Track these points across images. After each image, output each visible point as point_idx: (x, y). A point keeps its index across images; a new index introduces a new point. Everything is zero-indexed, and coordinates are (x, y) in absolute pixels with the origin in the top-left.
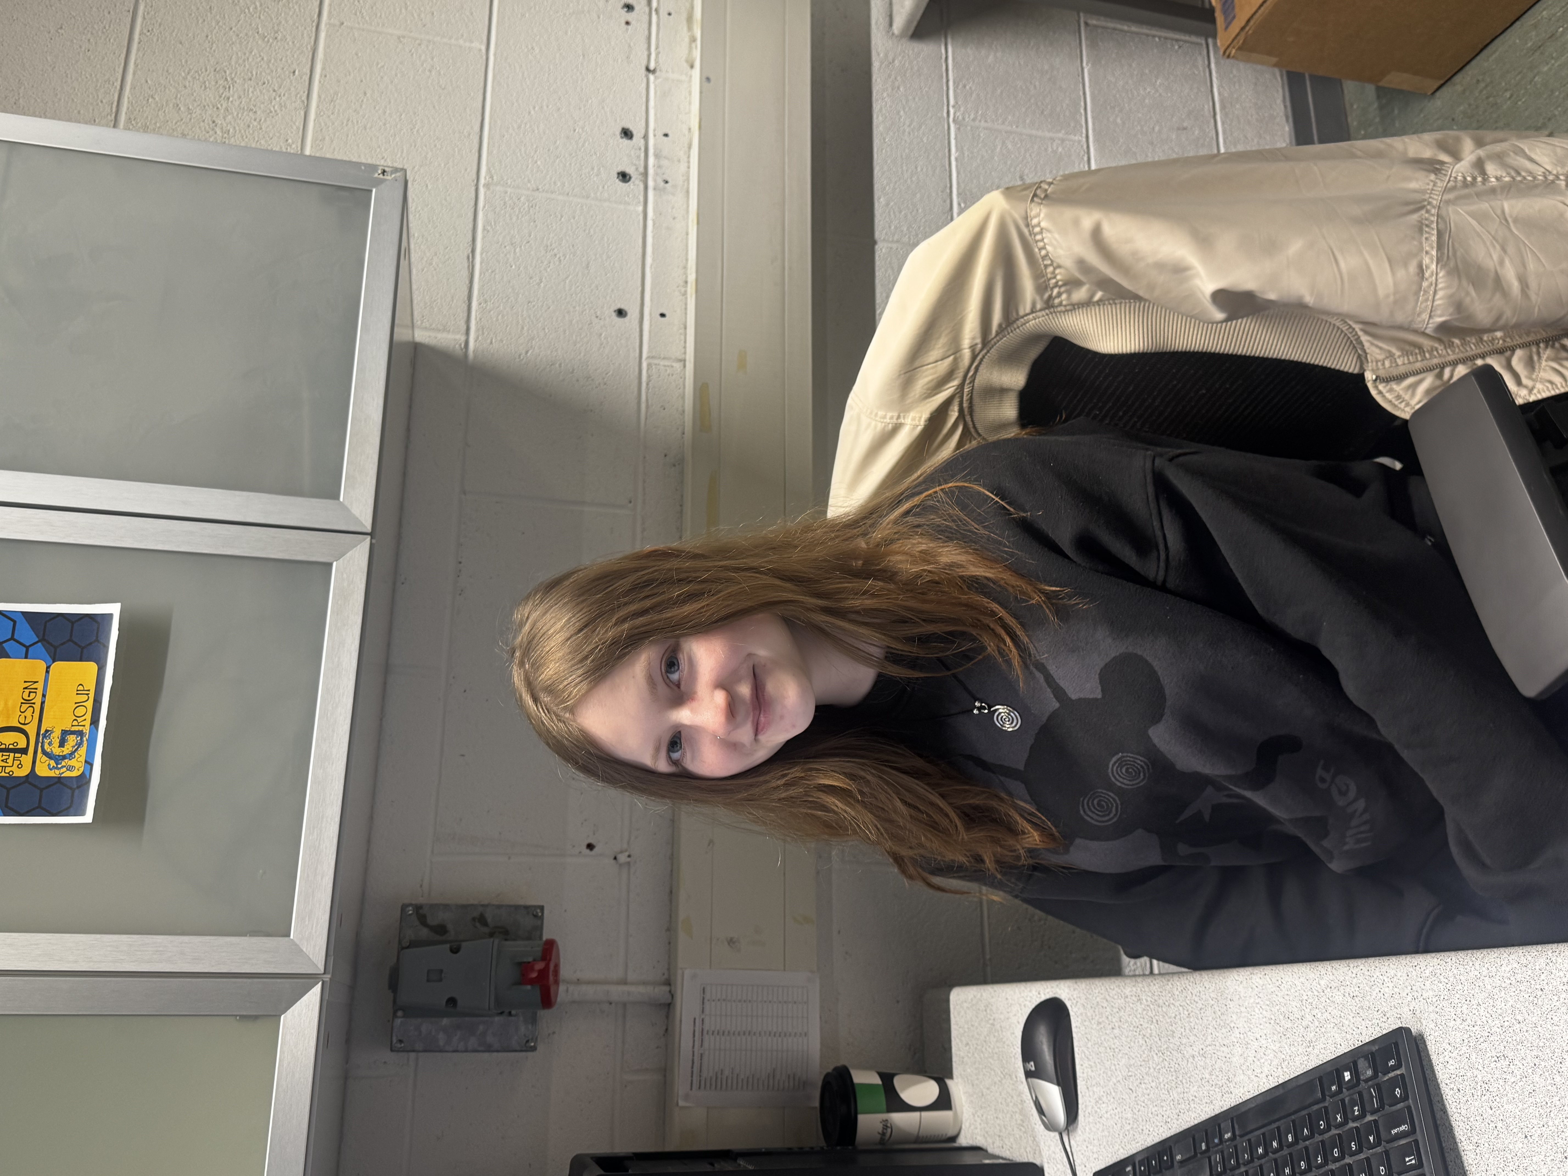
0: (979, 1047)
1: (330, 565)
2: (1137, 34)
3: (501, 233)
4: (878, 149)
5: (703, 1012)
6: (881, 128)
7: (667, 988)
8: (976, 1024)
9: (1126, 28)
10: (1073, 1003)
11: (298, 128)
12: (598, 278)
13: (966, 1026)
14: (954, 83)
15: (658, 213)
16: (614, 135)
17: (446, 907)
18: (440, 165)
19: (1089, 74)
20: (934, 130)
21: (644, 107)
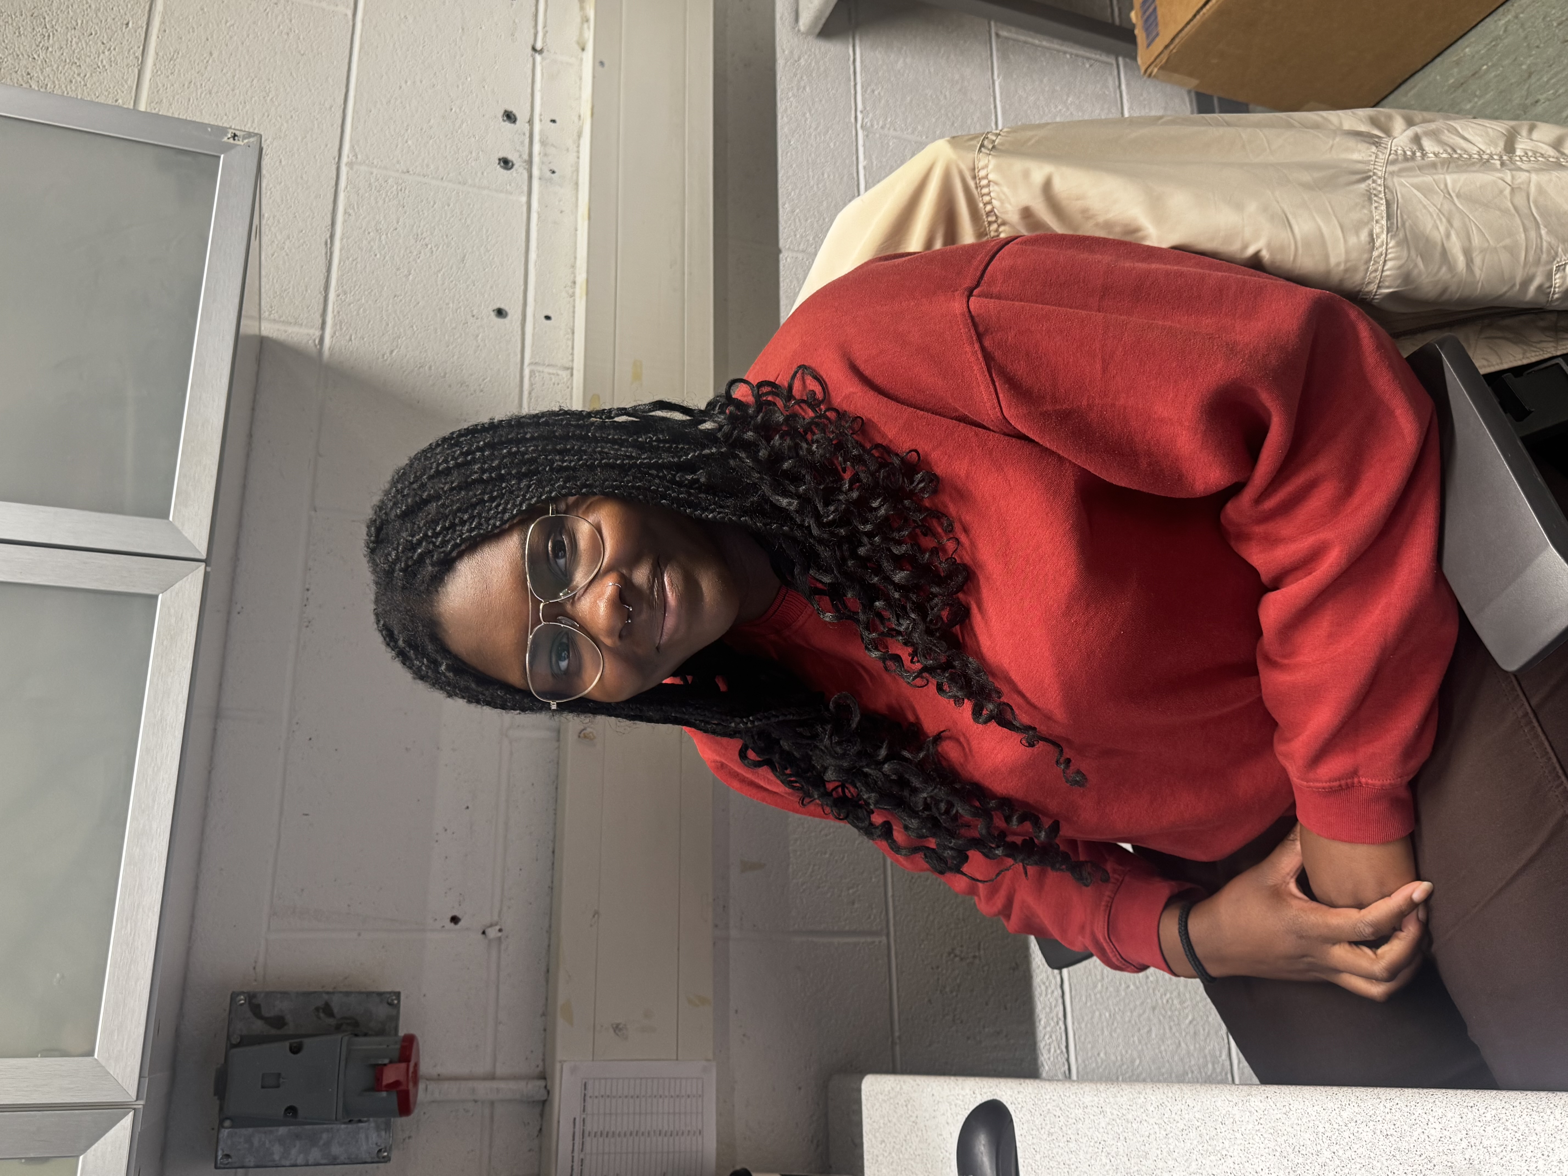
0: (898, 1147)
1: (156, 597)
2: (1048, 49)
3: (365, 218)
4: (783, 152)
5: (584, 1111)
6: (786, 130)
7: (542, 1083)
8: (894, 1120)
9: (1037, 42)
10: (1017, 1108)
11: (131, 88)
12: (475, 273)
13: (882, 1121)
14: (862, 87)
15: (543, 204)
16: (495, 117)
17: (285, 994)
18: (296, 139)
19: (1001, 87)
20: (841, 136)
21: (529, 90)
